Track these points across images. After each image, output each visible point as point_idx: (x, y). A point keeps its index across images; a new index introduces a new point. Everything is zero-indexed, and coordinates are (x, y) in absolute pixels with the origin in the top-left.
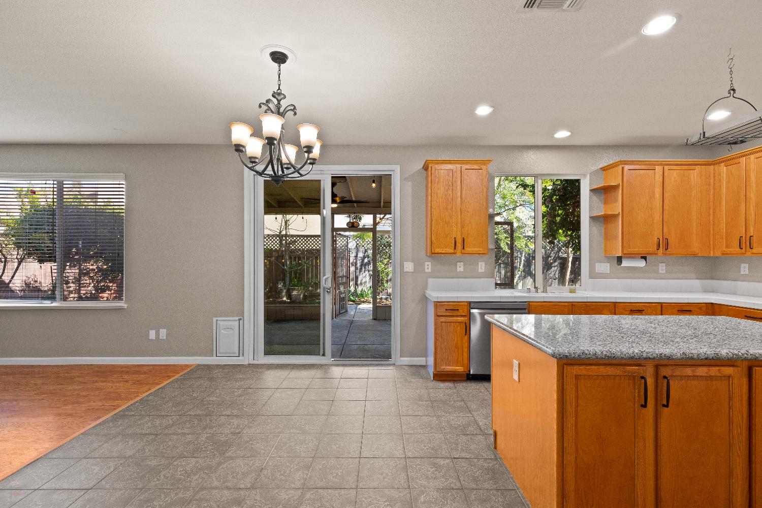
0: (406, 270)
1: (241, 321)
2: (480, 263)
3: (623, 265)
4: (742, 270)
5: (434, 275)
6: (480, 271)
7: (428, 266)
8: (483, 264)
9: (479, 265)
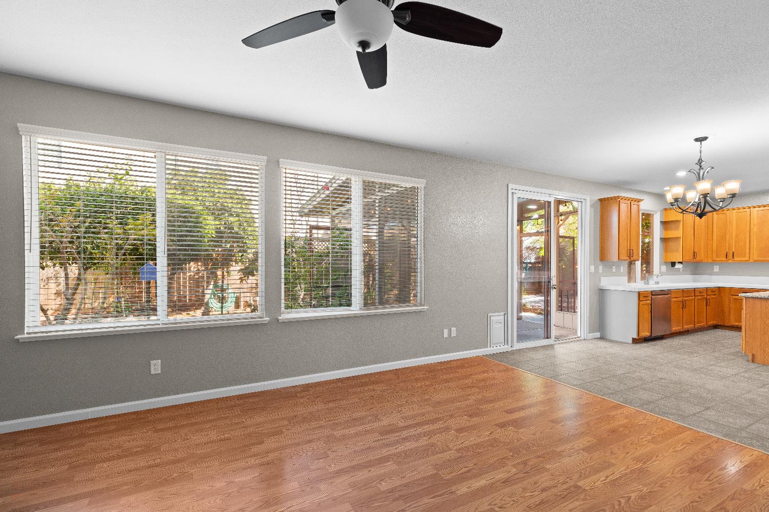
0: (591, 271)
1: (506, 315)
3: (676, 267)
4: (715, 269)
5: (603, 275)
6: (622, 271)
7: (601, 269)
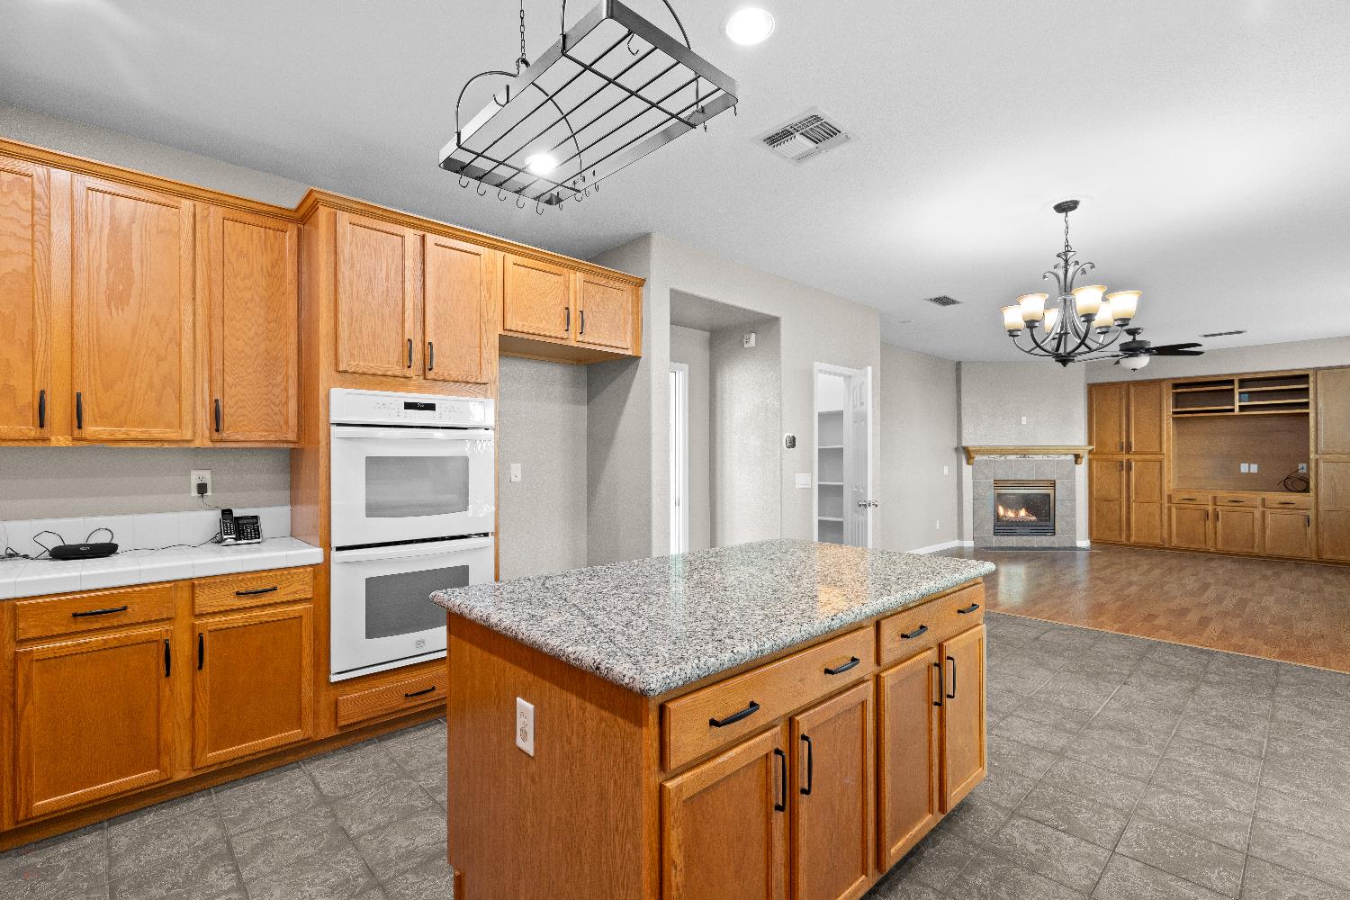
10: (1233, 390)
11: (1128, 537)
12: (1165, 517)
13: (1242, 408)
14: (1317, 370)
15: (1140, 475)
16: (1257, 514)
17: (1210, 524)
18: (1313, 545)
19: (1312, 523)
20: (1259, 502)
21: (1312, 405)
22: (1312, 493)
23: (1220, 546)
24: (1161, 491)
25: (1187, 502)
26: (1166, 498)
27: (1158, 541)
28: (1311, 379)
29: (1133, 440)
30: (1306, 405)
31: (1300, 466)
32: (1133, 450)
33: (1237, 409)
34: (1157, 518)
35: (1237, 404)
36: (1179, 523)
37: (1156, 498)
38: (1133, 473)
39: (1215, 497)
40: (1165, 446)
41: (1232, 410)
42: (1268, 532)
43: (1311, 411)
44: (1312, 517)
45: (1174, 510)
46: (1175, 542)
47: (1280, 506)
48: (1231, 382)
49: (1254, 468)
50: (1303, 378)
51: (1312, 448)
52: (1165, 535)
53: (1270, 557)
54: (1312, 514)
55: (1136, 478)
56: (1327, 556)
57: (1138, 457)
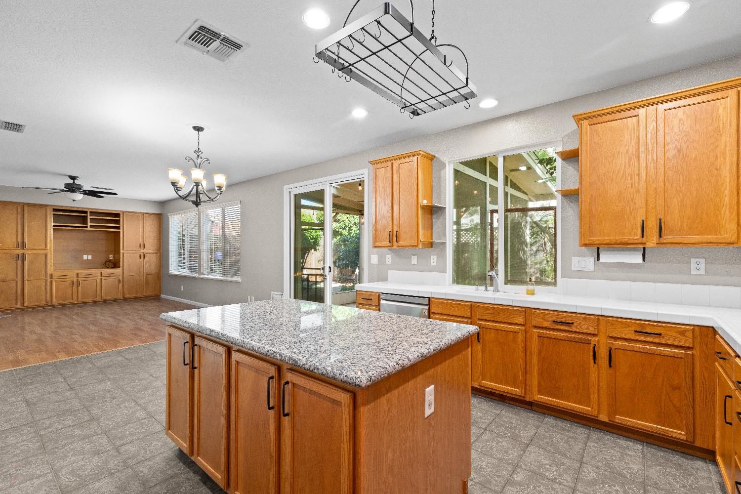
0: (372, 262)
2: (432, 257)
5: (393, 267)
6: (432, 264)
7: (389, 258)
8: (435, 257)
9: (432, 258)
10: (87, 217)
11: (23, 304)
12: (48, 288)
13: (91, 226)
14: (123, 212)
15: (31, 262)
16: (99, 280)
17: (75, 288)
18: (122, 291)
19: (121, 282)
20: (99, 275)
21: (121, 228)
22: (121, 268)
23: (80, 300)
24: (46, 273)
25: (63, 277)
26: (48, 277)
27: (44, 303)
28: (121, 216)
29: (26, 240)
30: (118, 228)
31: (110, 256)
32: (27, 247)
33: (89, 227)
34: (43, 288)
35: (89, 224)
36: (57, 290)
37: (43, 277)
38: (26, 263)
39: (101, 273)
40: (48, 245)
41: (87, 227)
42: (103, 289)
43: (121, 230)
44: (121, 280)
45: (54, 283)
46: (55, 301)
47: (108, 275)
48: (86, 212)
49: (90, 257)
50: (117, 215)
51: (121, 248)
52: (48, 299)
53: (105, 301)
54: (121, 278)
55: (29, 266)
56: (127, 296)
57: (30, 252)
